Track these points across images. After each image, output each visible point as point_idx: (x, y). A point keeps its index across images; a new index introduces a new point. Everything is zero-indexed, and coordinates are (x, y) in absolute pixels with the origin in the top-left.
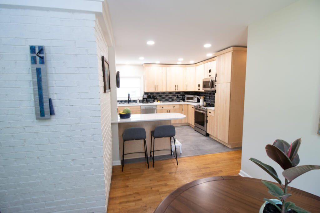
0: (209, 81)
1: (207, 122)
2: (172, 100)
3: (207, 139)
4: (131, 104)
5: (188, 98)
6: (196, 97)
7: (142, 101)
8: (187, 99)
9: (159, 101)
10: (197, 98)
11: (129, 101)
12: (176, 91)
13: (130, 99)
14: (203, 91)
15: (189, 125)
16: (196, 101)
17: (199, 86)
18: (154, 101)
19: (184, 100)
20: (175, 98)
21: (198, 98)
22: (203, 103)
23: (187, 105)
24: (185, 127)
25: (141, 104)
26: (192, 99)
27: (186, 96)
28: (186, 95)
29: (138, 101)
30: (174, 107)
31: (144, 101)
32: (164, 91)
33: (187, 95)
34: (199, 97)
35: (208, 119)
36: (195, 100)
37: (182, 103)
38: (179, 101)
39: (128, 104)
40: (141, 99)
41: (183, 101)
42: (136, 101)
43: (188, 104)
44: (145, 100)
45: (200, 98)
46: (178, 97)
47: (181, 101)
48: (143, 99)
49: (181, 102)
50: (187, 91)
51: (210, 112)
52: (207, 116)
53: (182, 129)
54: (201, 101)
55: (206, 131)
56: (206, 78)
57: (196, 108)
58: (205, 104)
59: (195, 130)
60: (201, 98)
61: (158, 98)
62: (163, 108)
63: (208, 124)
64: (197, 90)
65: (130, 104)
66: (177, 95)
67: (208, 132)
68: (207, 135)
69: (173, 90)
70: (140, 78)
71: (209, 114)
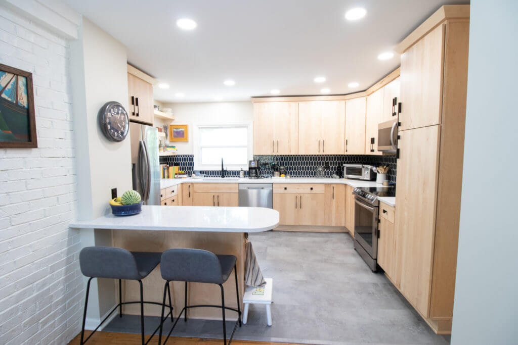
0: (391, 128)
1: (378, 237)
2: (314, 174)
3: (375, 284)
4: (227, 180)
5: (351, 171)
6: (367, 169)
7: (248, 174)
8: (347, 174)
9: (283, 175)
10: (369, 171)
11: (224, 173)
12: (321, 153)
13: (225, 169)
14: (381, 153)
15: (348, 233)
16: (369, 179)
17: (373, 141)
18: (273, 175)
19: (341, 175)
20: (320, 169)
21: (371, 171)
22: (383, 184)
23: (344, 186)
24: (335, 237)
25: (247, 180)
26: (359, 172)
27: (344, 165)
28: (345, 163)
29: (241, 174)
30: (312, 189)
31: (251, 175)
32: (293, 153)
33: (347, 163)
34: (374, 169)
35: (382, 227)
36: (366, 175)
37: (336, 180)
38: (328, 175)
39: (221, 178)
40: (247, 169)
41: (338, 177)
42: (236, 174)
43: (346, 185)
44: (254, 171)
45: (376, 172)
46: (327, 167)
47: (335, 175)
48: (250, 168)
49: (335, 178)
50: (346, 153)
51: (385, 211)
52: (379, 221)
53: (326, 242)
54: (380, 177)
55: (376, 259)
56: (386, 120)
57: (361, 195)
58: (385, 186)
59: (355, 249)
60: (379, 171)
61: (282, 167)
62: (286, 191)
63: (381, 241)
64: (368, 153)
65: (225, 178)
66: (327, 164)
67: (381, 263)
68: (379, 270)
69: (313, 151)
70: (247, 127)
71: (382, 215)
